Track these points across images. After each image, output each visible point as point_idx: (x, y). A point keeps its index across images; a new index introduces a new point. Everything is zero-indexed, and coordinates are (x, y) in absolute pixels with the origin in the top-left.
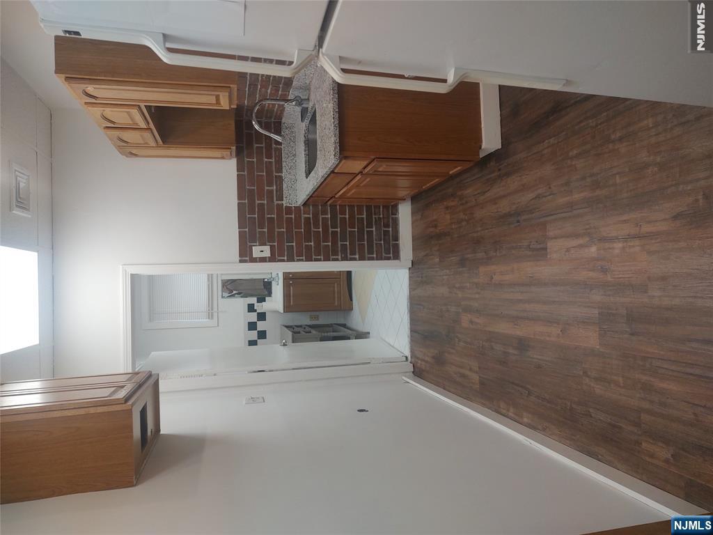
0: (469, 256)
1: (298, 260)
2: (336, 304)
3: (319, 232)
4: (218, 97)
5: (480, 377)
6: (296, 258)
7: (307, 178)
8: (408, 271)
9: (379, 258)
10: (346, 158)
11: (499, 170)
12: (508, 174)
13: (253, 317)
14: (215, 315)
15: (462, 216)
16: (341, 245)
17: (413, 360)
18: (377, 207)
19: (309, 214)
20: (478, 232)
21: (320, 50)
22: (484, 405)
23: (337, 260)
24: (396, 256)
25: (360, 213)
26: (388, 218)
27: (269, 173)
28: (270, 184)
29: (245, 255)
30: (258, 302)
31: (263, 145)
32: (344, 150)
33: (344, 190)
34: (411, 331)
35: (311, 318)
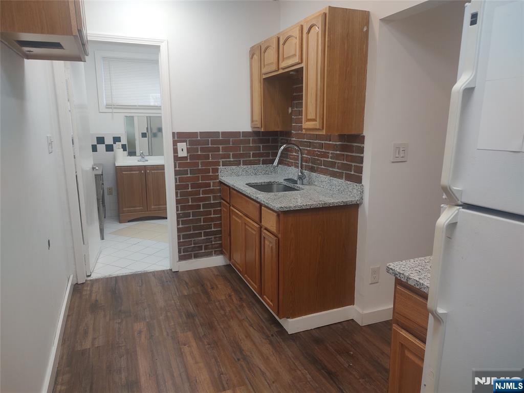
0: (197, 320)
1: (176, 179)
2: (124, 209)
3: (200, 195)
4: (314, 120)
5: (89, 349)
6: (178, 177)
7: (246, 184)
8: (168, 268)
9: (180, 244)
10: (278, 215)
11: (272, 335)
12: (271, 343)
13: (109, 141)
14: (110, 110)
15: (228, 309)
16: (190, 212)
17: (89, 282)
18: (220, 239)
19: (213, 186)
20: (219, 325)
21: (461, 207)
22: (61, 358)
23: (177, 210)
24: (182, 258)
25: (215, 226)
26: (212, 248)
27: (242, 156)
28: (234, 156)
29: (179, 137)
30: (122, 145)
31: (262, 151)
32: (284, 214)
33: (240, 214)
34: (116, 277)
35: (110, 189)
